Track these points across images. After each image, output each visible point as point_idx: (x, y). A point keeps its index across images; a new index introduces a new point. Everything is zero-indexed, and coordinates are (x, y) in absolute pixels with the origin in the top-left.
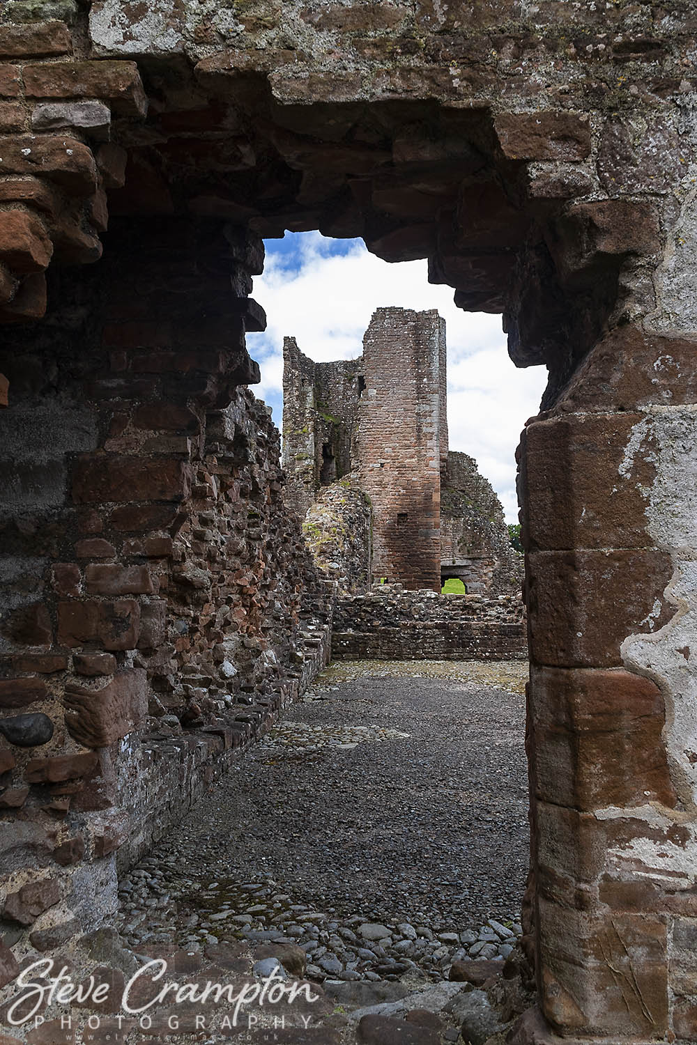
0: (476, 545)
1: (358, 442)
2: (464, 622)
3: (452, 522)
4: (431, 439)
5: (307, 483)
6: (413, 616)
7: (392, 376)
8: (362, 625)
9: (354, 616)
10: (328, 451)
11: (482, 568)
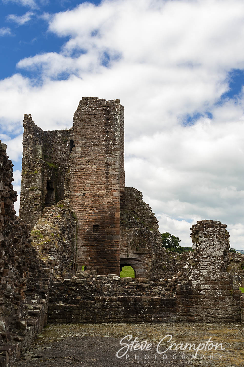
0: (142, 245)
1: (69, 180)
2: (138, 297)
3: (127, 230)
4: (115, 179)
5: (36, 205)
6: (104, 292)
7: (91, 139)
8: (69, 299)
9: (64, 293)
10: (50, 185)
11: (145, 259)
